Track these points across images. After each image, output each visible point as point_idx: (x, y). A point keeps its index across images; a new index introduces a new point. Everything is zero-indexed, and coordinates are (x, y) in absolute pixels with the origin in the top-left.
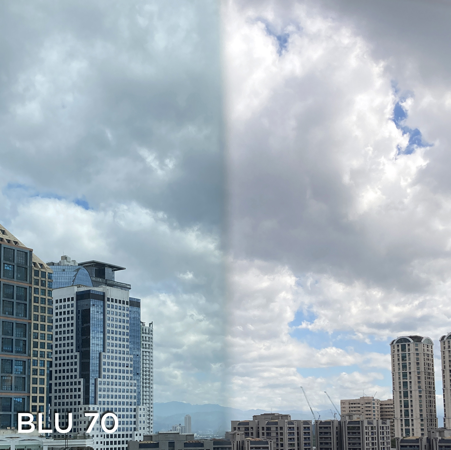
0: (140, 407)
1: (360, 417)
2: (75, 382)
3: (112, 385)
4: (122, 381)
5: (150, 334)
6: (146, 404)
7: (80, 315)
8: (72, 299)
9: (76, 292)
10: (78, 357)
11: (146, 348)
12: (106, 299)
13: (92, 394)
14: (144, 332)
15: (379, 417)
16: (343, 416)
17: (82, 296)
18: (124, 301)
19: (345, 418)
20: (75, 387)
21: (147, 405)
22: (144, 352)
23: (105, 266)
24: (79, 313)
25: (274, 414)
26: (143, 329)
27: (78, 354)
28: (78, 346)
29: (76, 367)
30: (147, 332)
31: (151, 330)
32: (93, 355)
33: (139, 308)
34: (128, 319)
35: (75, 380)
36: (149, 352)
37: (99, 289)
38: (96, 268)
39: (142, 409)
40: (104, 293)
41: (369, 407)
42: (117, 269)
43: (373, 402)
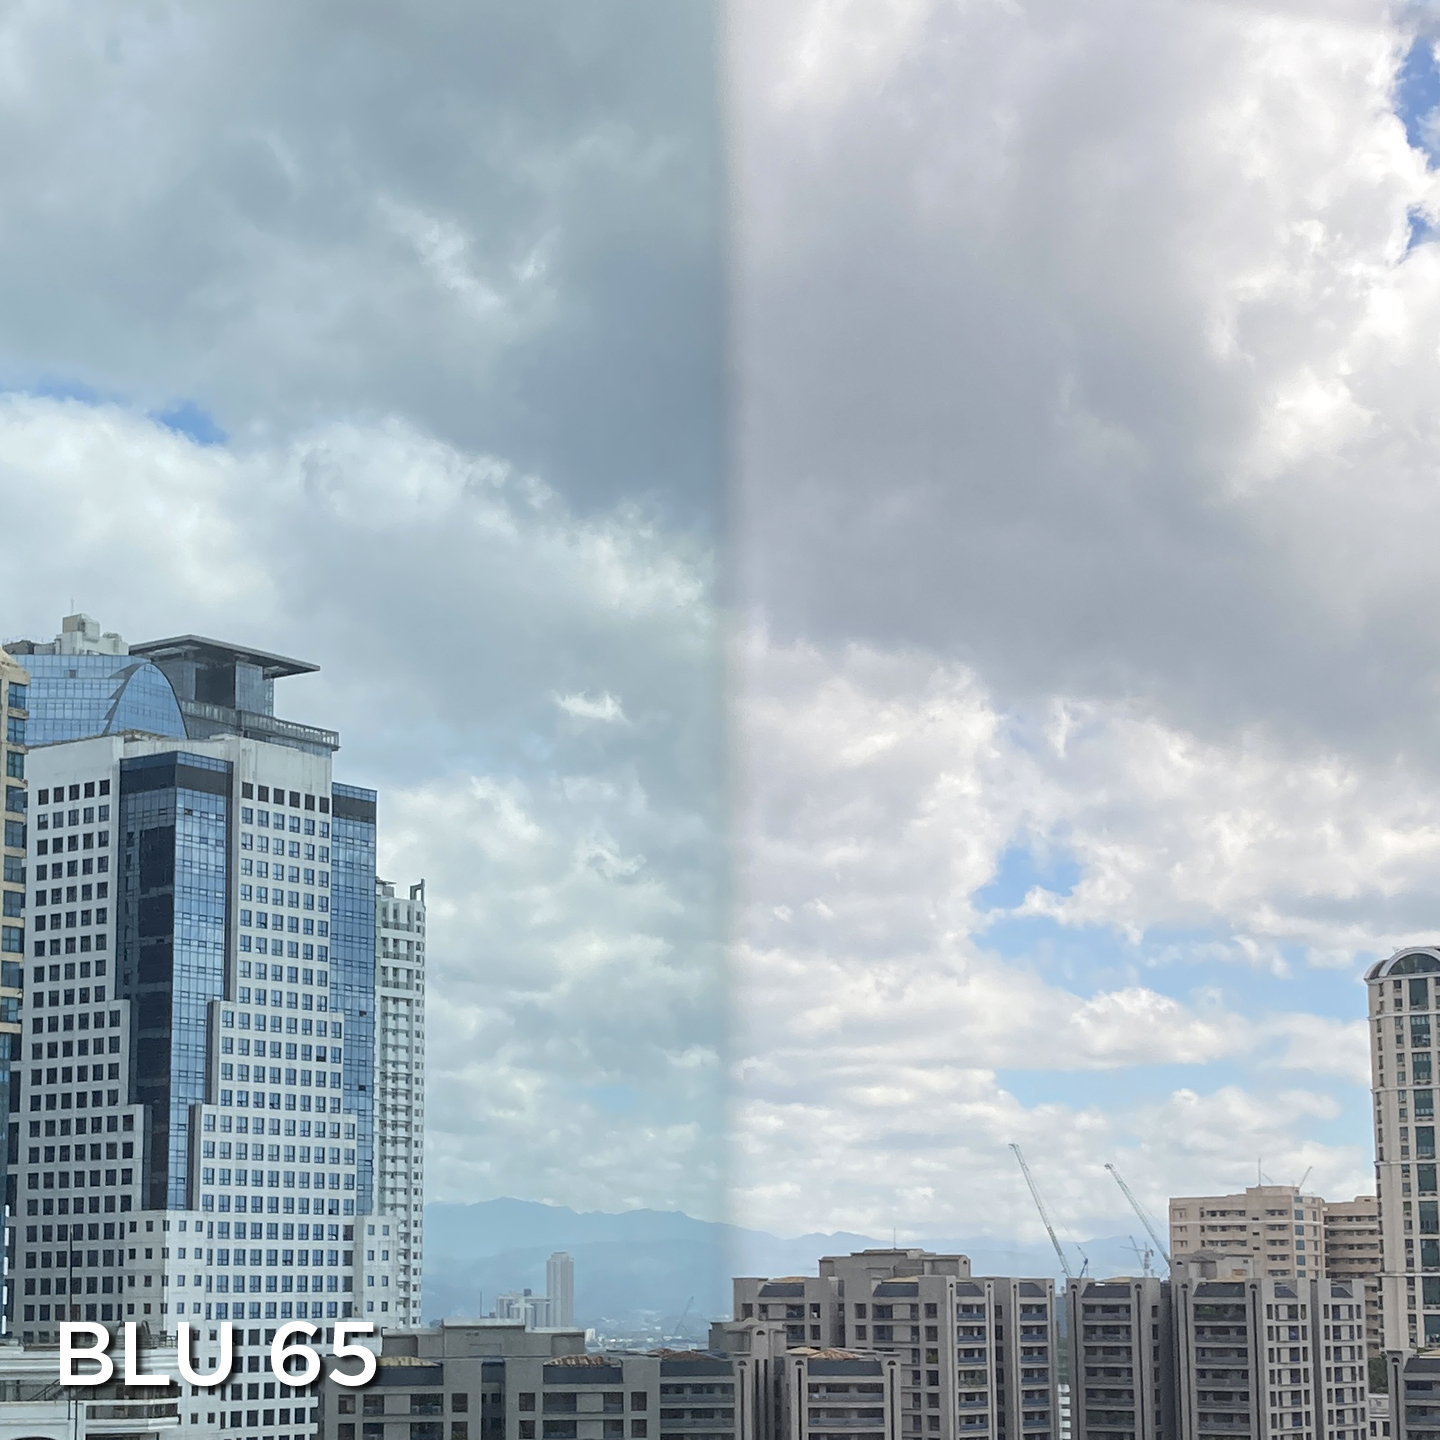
0: (368, 1220)
1: (1245, 1266)
2: (112, 1121)
3: (260, 1130)
4: (298, 1115)
5: (415, 929)
6: (394, 1207)
7: (134, 852)
8: (105, 787)
9: (121, 760)
10: (125, 1019)
11: (396, 985)
12: (238, 789)
13: (176, 1168)
14: (391, 919)
15: (1322, 1268)
16: (1179, 1263)
17: (140, 777)
18: (310, 799)
19: (1187, 1268)
20: (112, 1137)
21: (400, 1211)
22: (390, 1002)
23: (237, 658)
24: (130, 843)
25: (903, 1253)
26: (385, 911)
27: (123, 1006)
28: (126, 977)
29: (115, 1058)
30: (403, 919)
31: (418, 914)
32: (185, 1009)
33: (372, 825)
34: (328, 868)
35: (113, 1111)
36: (409, 1002)
37: (214, 749)
38: (199, 666)
39: (379, 1230)
40: (230, 765)
41: (1282, 1227)
42: (282, 669)
43: (1296, 1206)
